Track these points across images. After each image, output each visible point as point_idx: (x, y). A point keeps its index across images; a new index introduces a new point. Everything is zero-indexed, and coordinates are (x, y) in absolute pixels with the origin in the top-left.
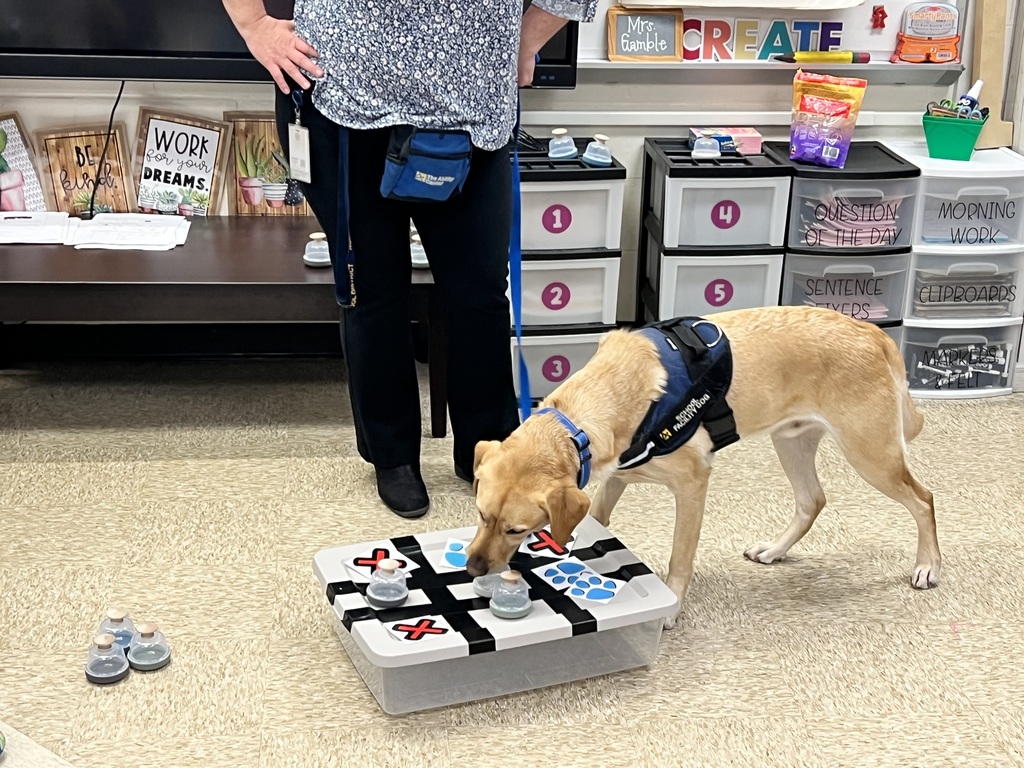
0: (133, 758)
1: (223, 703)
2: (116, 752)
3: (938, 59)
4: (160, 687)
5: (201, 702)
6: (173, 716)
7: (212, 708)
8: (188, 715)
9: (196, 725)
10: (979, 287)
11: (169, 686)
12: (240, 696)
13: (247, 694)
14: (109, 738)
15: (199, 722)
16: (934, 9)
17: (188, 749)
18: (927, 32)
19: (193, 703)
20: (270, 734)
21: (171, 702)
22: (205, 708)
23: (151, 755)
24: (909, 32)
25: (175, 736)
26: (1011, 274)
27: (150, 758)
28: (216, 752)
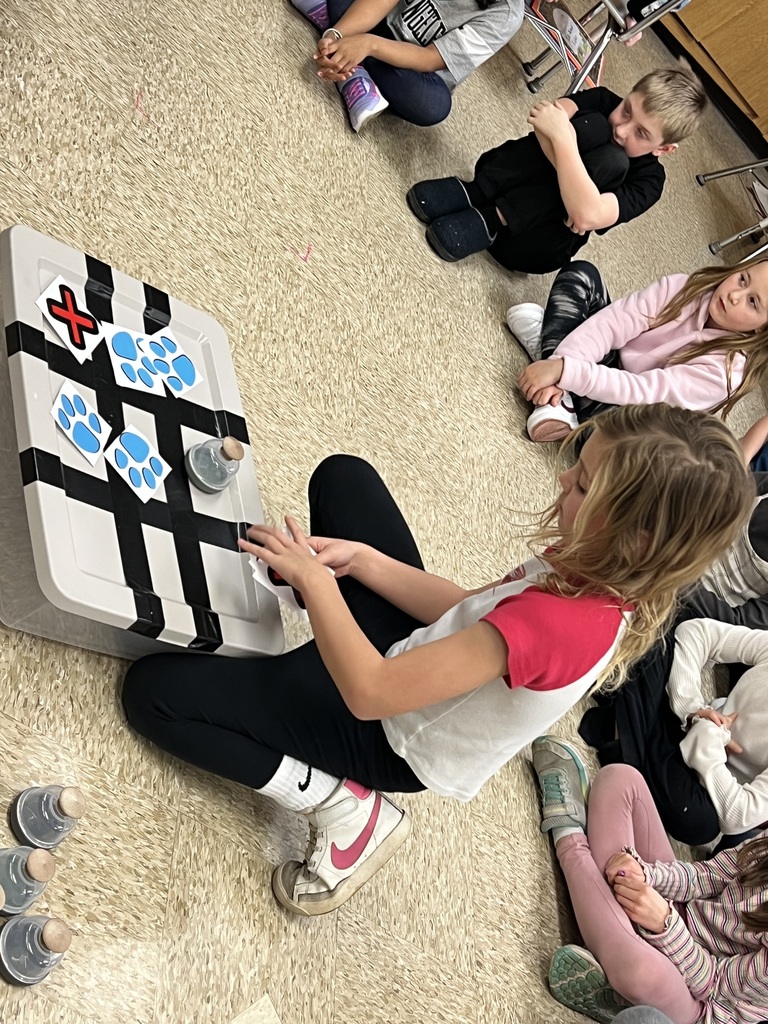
0: (193, 973)
1: (112, 827)
2: (181, 991)
4: (61, 893)
5: (105, 853)
6: (125, 898)
7: (119, 844)
8: (129, 879)
9: (147, 876)
11: (62, 880)
12: (104, 802)
13: (102, 792)
14: (154, 991)
15: (143, 871)
17: (189, 904)
19: (104, 863)
20: (180, 802)
21: (96, 890)
22: (119, 854)
23: (193, 950)
25: (164, 910)
27: (198, 955)
28: (199, 874)
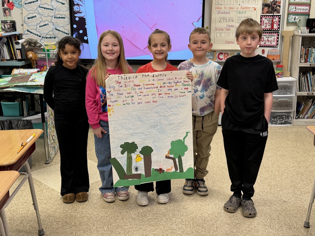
3: (276, 59)
10: (285, 104)
16: (274, 49)
18: (273, 54)
24: (269, 54)
26: (292, 101)
